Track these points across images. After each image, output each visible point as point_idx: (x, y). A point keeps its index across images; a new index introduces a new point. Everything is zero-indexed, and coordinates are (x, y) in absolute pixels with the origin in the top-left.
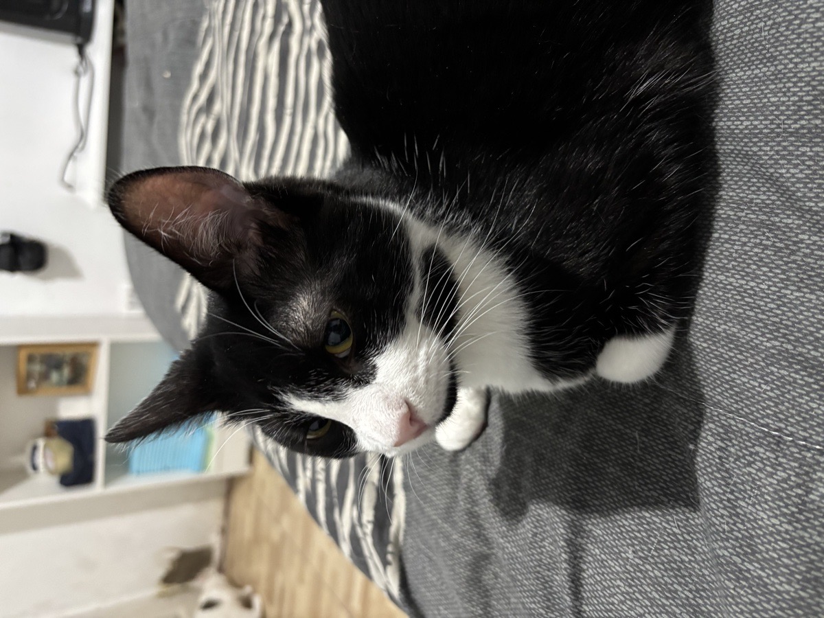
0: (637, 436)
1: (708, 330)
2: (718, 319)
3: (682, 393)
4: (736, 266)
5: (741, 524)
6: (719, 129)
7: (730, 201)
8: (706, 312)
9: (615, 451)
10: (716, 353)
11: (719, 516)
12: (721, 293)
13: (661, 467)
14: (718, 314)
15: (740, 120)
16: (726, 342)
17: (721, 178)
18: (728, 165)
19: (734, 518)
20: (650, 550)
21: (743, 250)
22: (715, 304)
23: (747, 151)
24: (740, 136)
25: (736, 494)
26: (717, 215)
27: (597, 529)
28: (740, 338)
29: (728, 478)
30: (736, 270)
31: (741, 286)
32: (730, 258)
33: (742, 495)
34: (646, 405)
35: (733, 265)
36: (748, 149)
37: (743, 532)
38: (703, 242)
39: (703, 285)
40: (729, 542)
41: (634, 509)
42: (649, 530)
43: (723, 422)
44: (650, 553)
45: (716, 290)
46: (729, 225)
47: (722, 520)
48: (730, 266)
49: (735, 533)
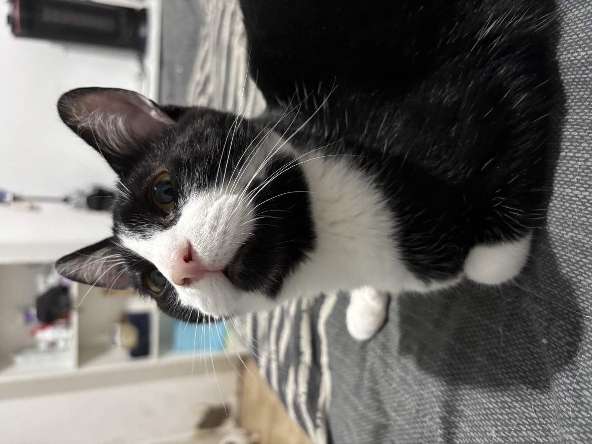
0: (501, 331)
1: (558, 237)
2: (566, 227)
3: (538, 293)
4: (580, 180)
5: (585, 412)
6: (561, 62)
7: (574, 123)
8: (556, 221)
9: (482, 343)
10: (565, 257)
11: (566, 404)
12: (568, 205)
13: (521, 359)
14: (566, 222)
15: (577, 52)
16: (573, 247)
17: (566, 104)
18: (572, 92)
19: (578, 406)
20: (510, 431)
21: (586, 165)
22: (564, 214)
23: (585, 78)
24: (578, 65)
25: (581, 385)
26: (563, 136)
27: (467, 410)
28: (585, 244)
29: (575, 369)
30: (580, 183)
31: (585, 197)
32: (575, 173)
33: (587, 386)
34: (509, 303)
35: (577, 179)
36: (585, 76)
37: (587, 419)
38: (553, 161)
39: (554, 198)
40: (574, 428)
41: (497, 394)
42: (510, 413)
43: (571, 319)
44: (510, 433)
45: (564, 202)
46: (574, 144)
47: (568, 408)
48: (575, 180)
49: (579, 420)
